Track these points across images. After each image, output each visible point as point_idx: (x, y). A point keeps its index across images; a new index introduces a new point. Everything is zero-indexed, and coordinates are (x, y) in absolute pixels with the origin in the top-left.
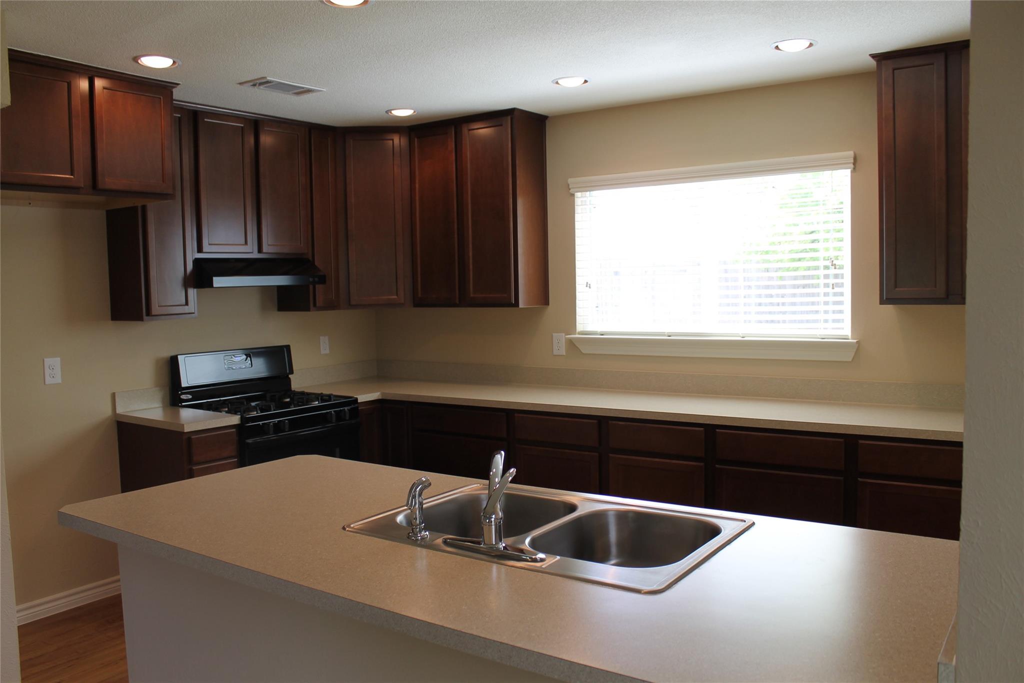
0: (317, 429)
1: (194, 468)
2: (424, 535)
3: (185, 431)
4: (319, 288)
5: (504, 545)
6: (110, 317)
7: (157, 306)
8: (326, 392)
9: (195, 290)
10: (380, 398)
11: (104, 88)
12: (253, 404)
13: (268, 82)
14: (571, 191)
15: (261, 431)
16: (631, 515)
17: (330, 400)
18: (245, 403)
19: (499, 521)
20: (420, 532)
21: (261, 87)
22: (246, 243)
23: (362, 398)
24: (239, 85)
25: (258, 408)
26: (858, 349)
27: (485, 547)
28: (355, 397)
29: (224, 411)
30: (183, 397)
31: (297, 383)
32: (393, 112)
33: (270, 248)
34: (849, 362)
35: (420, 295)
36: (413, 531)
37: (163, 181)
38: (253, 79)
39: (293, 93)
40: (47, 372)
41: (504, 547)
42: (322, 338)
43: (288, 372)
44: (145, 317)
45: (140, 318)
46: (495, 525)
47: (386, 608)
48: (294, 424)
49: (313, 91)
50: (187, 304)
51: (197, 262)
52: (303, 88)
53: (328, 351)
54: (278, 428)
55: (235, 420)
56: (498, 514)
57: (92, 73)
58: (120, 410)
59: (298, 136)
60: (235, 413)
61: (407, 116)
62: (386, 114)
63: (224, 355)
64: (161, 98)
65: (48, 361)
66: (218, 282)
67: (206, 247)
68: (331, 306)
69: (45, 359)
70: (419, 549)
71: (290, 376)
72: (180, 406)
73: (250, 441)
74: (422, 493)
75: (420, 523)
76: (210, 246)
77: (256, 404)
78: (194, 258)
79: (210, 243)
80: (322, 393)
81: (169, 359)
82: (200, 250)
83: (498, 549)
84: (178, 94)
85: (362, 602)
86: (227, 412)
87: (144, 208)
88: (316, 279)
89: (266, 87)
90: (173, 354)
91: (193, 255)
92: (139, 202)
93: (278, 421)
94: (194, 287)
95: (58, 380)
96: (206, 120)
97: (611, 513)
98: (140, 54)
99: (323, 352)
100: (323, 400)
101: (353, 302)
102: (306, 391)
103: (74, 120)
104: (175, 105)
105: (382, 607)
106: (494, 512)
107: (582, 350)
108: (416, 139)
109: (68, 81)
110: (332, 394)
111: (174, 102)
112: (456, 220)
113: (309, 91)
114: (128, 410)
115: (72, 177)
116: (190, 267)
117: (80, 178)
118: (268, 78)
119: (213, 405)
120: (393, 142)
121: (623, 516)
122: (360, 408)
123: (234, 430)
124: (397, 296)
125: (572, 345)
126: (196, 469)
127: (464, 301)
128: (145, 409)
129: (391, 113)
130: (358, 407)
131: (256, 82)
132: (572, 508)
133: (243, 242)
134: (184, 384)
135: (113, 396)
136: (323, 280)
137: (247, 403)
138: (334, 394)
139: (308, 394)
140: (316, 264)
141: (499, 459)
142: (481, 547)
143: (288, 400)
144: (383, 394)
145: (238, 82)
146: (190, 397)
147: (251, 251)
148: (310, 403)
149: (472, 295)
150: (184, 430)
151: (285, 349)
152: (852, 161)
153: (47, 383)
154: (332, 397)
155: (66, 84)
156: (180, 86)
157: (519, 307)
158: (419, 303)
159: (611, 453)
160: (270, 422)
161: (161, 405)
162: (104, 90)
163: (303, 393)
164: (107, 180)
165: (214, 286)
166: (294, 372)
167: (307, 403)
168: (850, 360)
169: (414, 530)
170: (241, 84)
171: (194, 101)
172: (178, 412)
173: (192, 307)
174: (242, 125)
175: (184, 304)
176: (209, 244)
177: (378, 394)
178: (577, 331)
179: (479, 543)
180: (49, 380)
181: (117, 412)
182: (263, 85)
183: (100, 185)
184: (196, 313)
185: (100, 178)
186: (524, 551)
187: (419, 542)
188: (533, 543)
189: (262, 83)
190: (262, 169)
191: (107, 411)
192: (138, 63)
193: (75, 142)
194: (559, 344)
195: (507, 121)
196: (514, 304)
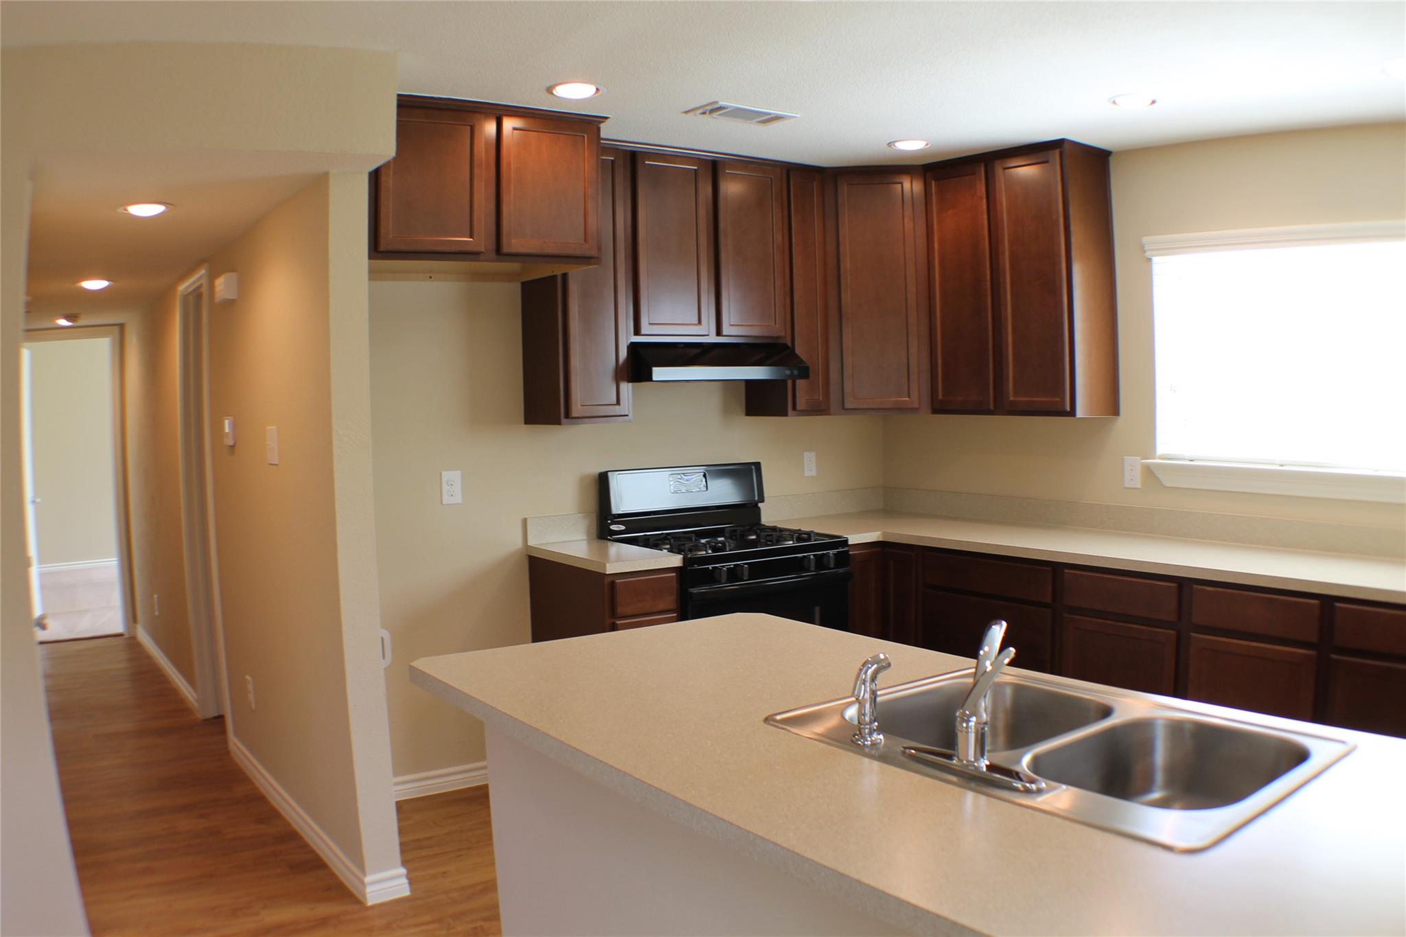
0: (790, 579)
1: (618, 622)
2: (876, 739)
3: (607, 573)
4: (801, 384)
5: (988, 763)
6: (522, 419)
7: (579, 404)
8: (806, 528)
9: (630, 384)
10: (881, 540)
11: (515, 129)
12: (703, 541)
13: (720, 108)
14: (1146, 254)
15: (711, 577)
16: (1188, 726)
17: (809, 540)
18: (693, 538)
19: (982, 726)
20: (871, 734)
21: (715, 115)
22: (700, 322)
23: (854, 539)
24: (684, 114)
25: (708, 546)
27: (959, 764)
28: (845, 536)
29: (665, 549)
30: (614, 527)
31: (770, 515)
32: (897, 144)
33: (735, 329)
35: (940, 397)
36: (860, 732)
37: (585, 240)
38: (702, 104)
39: (757, 122)
40: (445, 487)
41: (987, 766)
42: (806, 454)
43: (756, 499)
44: (563, 420)
45: (557, 422)
46: (975, 732)
47: (784, 845)
48: (756, 571)
49: (783, 118)
50: (618, 403)
51: (633, 347)
52: (770, 114)
53: (814, 473)
54: (733, 575)
55: (676, 560)
56: (981, 716)
57: (499, 112)
58: (532, 542)
59: (771, 180)
60: (679, 553)
61: (918, 150)
62: (889, 148)
63: (671, 473)
64: (584, 137)
65: (447, 475)
66: (659, 373)
67: (645, 328)
68: (818, 409)
69: (444, 473)
70: (866, 760)
71: (760, 505)
72: (610, 540)
73: (695, 590)
74: (876, 677)
75: (871, 722)
76: (651, 326)
77: (706, 541)
78: (629, 342)
79: (651, 322)
80: (800, 530)
81: (597, 475)
82: (637, 331)
83: (977, 769)
84: (607, 131)
85: (754, 831)
86: (670, 551)
87: (565, 276)
88: (796, 372)
89: (719, 115)
90: (603, 470)
91: (628, 337)
92: (557, 270)
93: (735, 565)
94: (629, 381)
95: (458, 499)
96: (646, 162)
97: (1160, 722)
98: (554, 83)
99: (807, 473)
100: (799, 539)
101: (848, 405)
102: (779, 526)
103: (476, 171)
104: (603, 145)
105: (779, 843)
106: (975, 713)
107: (1163, 482)
108: (933, 183)
109: (472, 124)
110: (812, 532)
111: (602, 141)
112: (989, 292)
113: (777, 118)
114: (543, 542)
115: (471, 240)
116: (623, 354)
117: (481, 240)
118: (720, 103)
119: (651, 540)
120: (902, 186)
121: (1177, 728)
122: (851, 553)
123: (674, 574)
124: (909, 397)
125: (1150, 474)
126: (621, 624)
127: (1002, 407)
128: (565, 542)
129: (894, 146)
130: (848, 551)
131: (706, 108)
132: (1106, 712)
133: (695, 320)
134: (615, 511)
135: (525, 521)
136: (804, 372)
137: (696, 540)
138: (816, 531)
139: (781, 530)
140: (797, 352)
141: (998, 632)
142: (955, 765)
143: (754, 537)
144: (884, 534)
145: (684, 111)
146: (623, 528)
147: (707, 334)
148: (780, 543)
149: (1011, 398)
150: (605, 570)
151: (753, 467)
153: (444, 503)
154: (812, 535)
155: (469, 127)
156: (608, 120)
157: (1076, 416)
158: (940, 407)
159: (1195, 632)
160: (723, 566)
161: (585, 538)
162: (516, 132)
163: (774, 529)
164: (513, 241)
165: (654, 379)
166: (766, 499)
167: (778, 542)
169: (862, 731)
170: (686, 112)
171: (632, 140)
172: (606, 548)
173: (627, 405)
174: (696, 168)
175: (615, 403)
176: (650, 324)
177: (878, 533)
178: (1157, 454)
179: (950, 757)
180: (447, 500)
181: (529, 544)
182: (716, 112)
183: (506, 249)
184: (631, 415)
185: (505, 240)
186: (1021, 776)
187: (867, 750)
188: (1036, 764)
189: (715, 109)
190: (722, 225)
191: (518, 543)
192: (553, 94)
193: (476, 198)
194: (1133, 472)
195: (1055, 155)
196: (1073, 413)
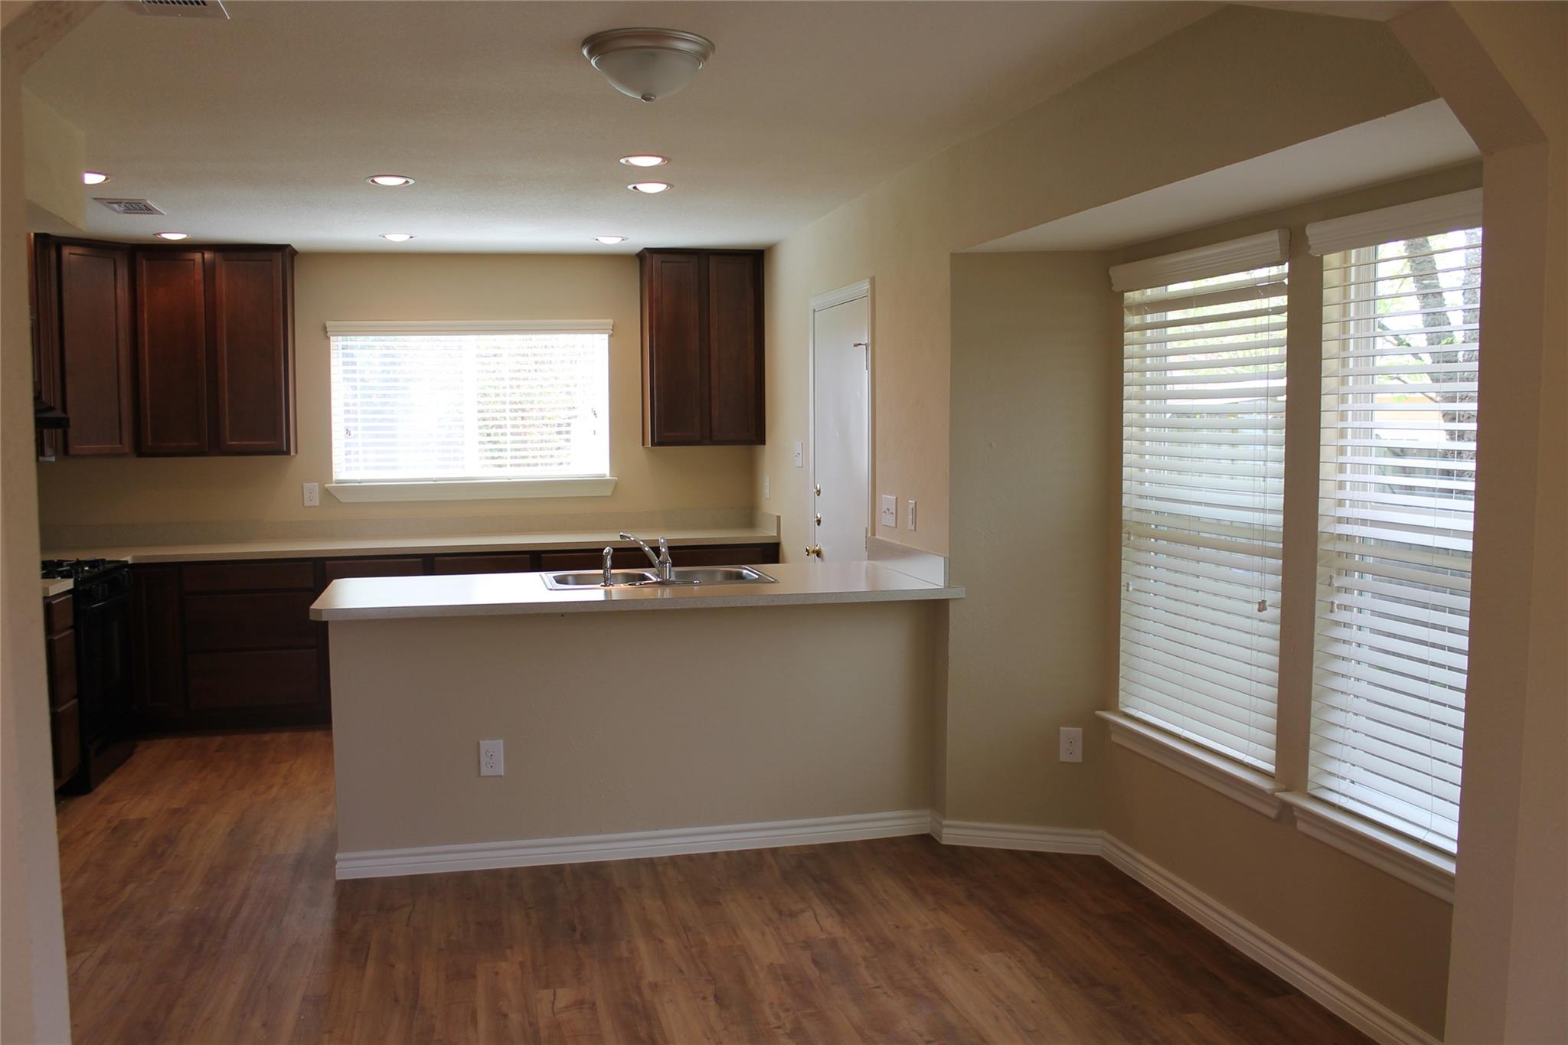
10: (133, 562)
14: (328, 334)
26: (616, 486)
32: (163, 234)
34: (609, 496)
49: (153, 214)
55: (71, 584)
62: (153, 236)
101: (71, 452)
107: (341, 500)
112: (204, 359)
120: (115, 261)
123: (71, 595)
124: (121, 444)
125: (328, 495)
127: (214, 446)
129: (160, 235)
149: (227, 443)
152: (611, 327)
157: (290, 454)
158: (150, 452)
168: (609, 494)
178: (334, 479)
194: (312, 495)
195: (278, 257)
196: (288, 452)
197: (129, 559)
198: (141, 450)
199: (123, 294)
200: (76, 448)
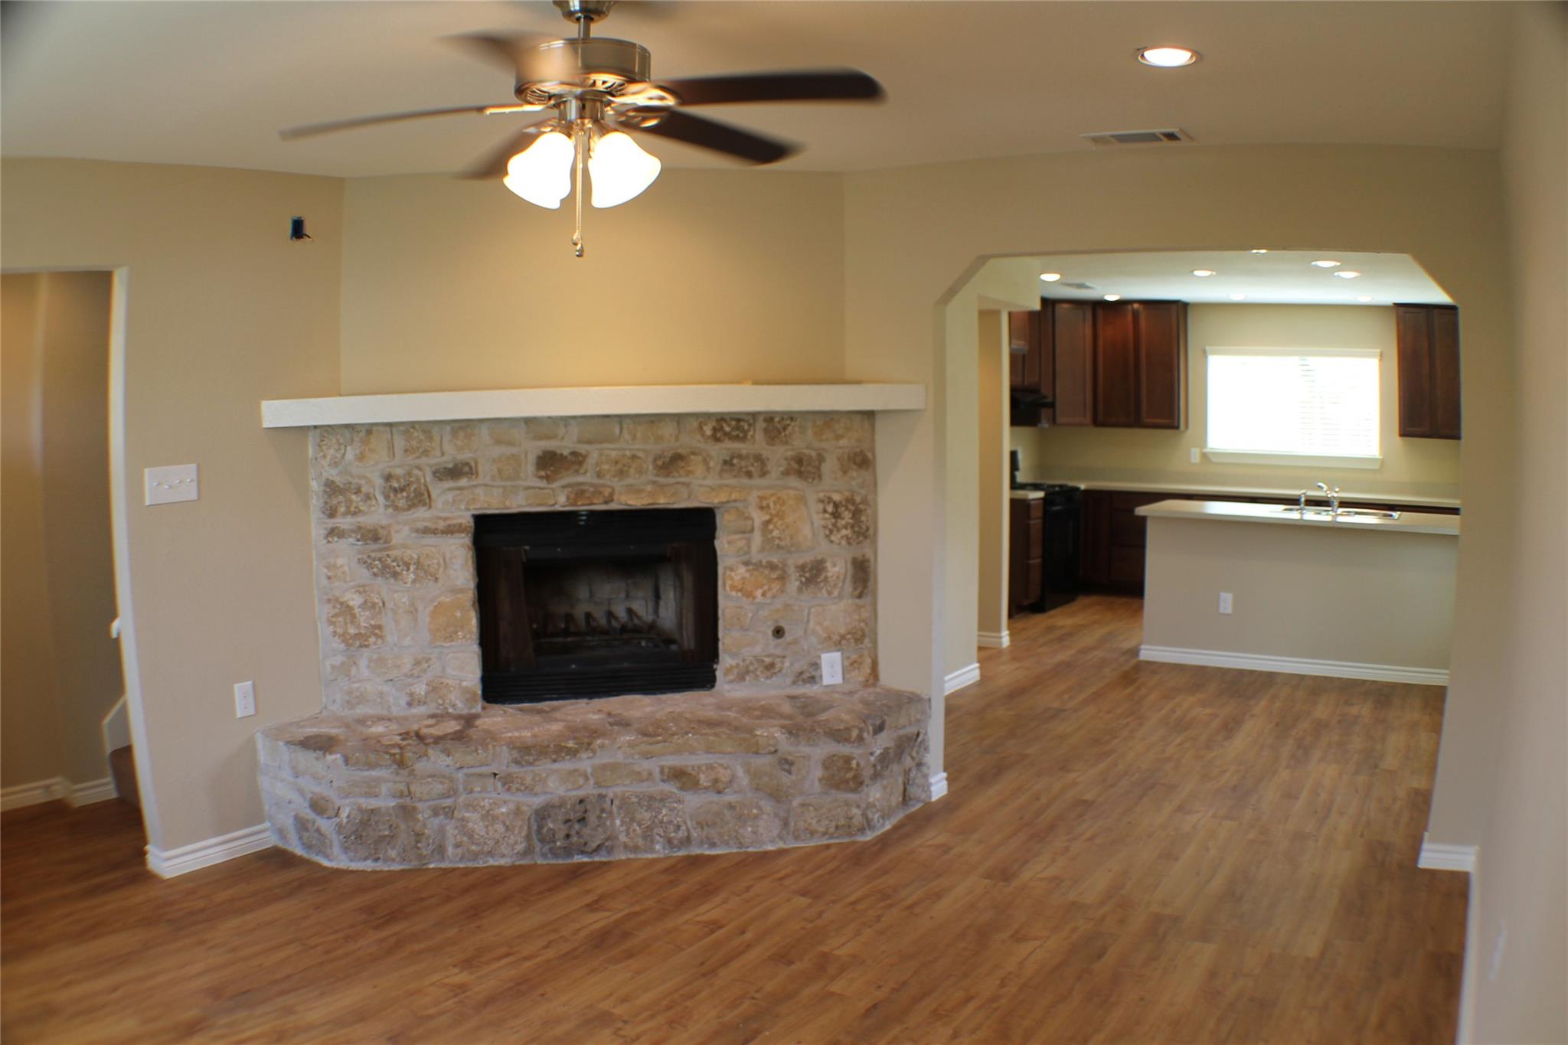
4: (1046, 410)
14: (1207, 355)
26: (1383, 462)
32: (1105, 297)
35: (1101, 419)
62: (1100, 298)
107: (1212, 460)
108: (1100, 311)
120: (1084, 311)
123: (1042, 501)
124: (1085, 418)
125: (1204, 456)
140: (1043, 393)
149: (1144, 420)
152: (1379, 355)
157: (1180, 430)
158: (1100, 424)
168: (1379, 468)
177: (1084, 485)
178: (1208, 448)
194: (1195, 456)
195: (1174, 307)
196: (1177, 427)
197: (1083, 487)
198: (1097, 422)
199: (1088, 331)
200: (1060, 419)
